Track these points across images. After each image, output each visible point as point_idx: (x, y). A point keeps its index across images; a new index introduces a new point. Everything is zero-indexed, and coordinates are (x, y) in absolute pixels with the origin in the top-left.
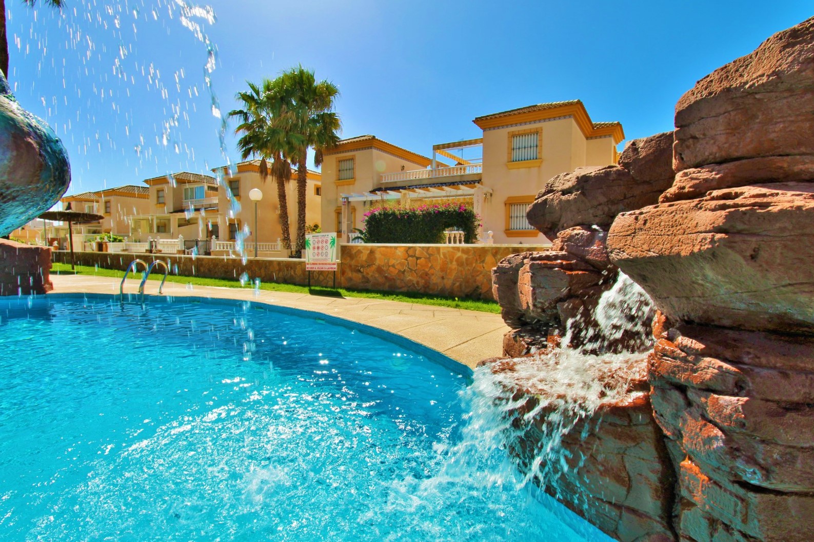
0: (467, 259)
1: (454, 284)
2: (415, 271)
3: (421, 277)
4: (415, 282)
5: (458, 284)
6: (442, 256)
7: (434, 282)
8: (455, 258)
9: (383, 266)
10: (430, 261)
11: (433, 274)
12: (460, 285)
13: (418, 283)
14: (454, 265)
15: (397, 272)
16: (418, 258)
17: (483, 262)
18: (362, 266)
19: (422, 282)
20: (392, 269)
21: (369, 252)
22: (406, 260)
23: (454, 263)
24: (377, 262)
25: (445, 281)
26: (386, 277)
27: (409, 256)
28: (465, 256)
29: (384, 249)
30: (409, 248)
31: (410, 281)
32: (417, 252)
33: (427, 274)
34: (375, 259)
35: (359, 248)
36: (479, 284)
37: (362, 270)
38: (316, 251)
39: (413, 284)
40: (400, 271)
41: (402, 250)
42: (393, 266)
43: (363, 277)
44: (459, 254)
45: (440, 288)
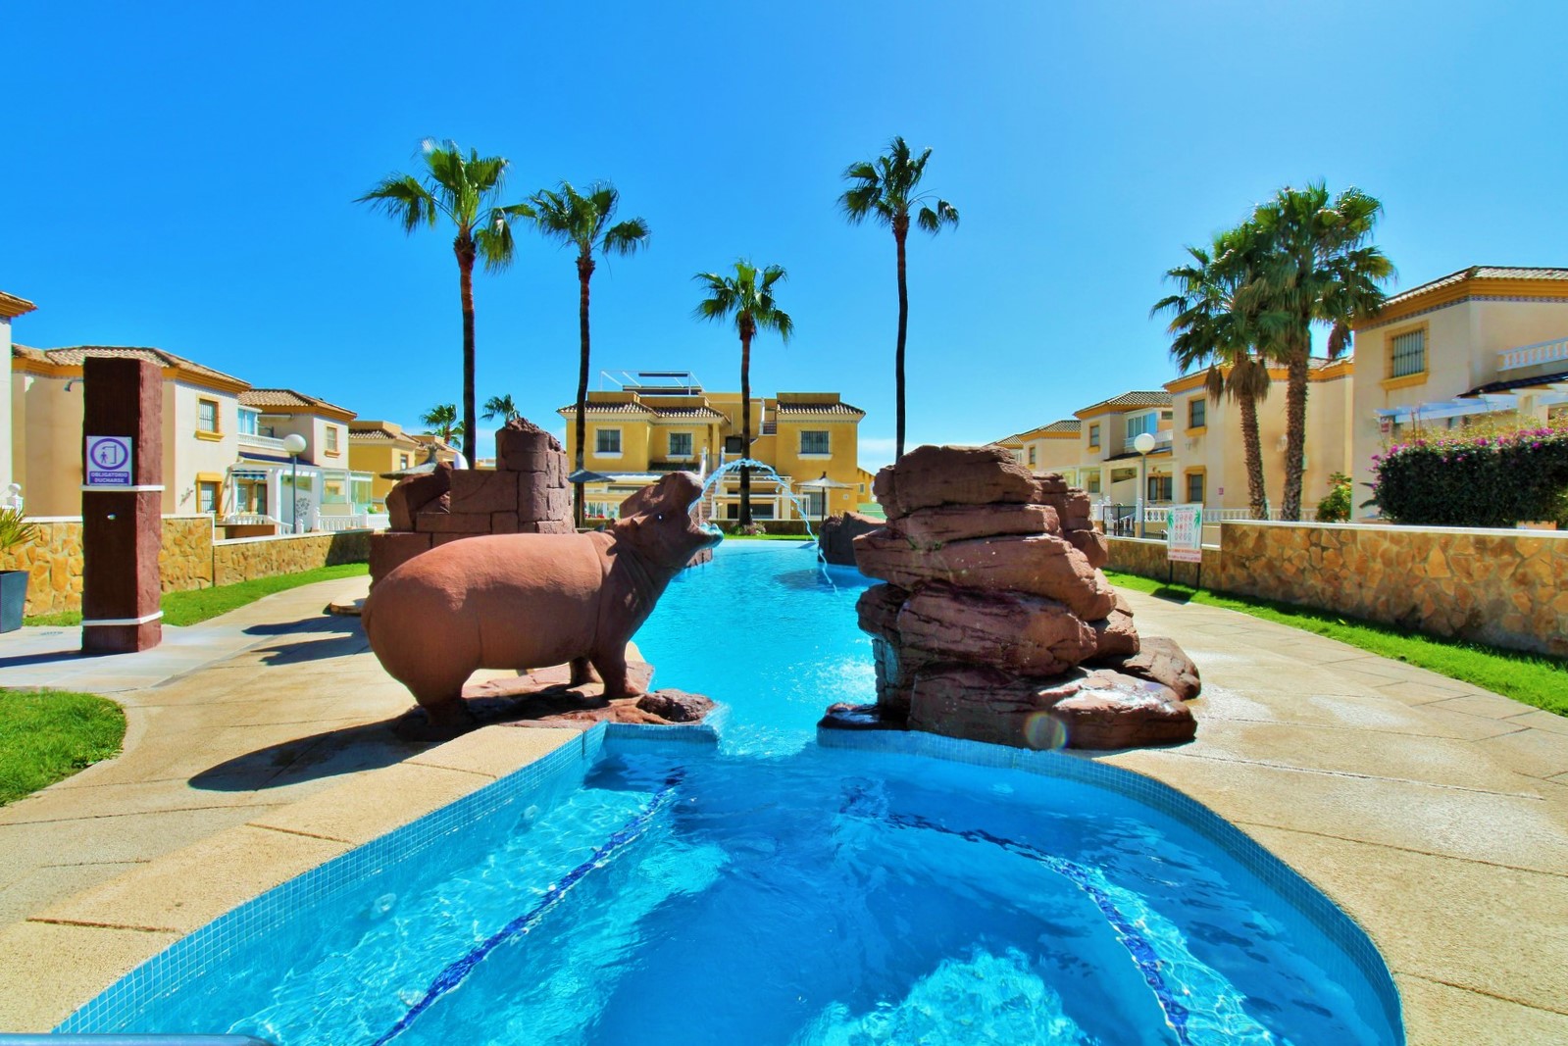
0: (1398, 554)
1: (1377, 598)
2: (1319, 570)
3: (1327, 581)
4: (1319, 591)
5: (1383, 598)
6: (1359, 546)
7: (1348, 592)
8: (1380, 550)
9: (1276, 559)
10: (1341, 555)
11: (1345, 578)
12: (1388, 601)
13: (1323, 590)
14: (1378, 565)
15: (1294, 570)
16: (1324, 549)
17: (1425, 559)
18: (1248, 559)
19: (1330, 590)
20: (1287, 565)
21: (1257, 534)
22: (1307, 550)
23: (1379, 560)
24: (1269, 553)
25: (1364, 591)
26: (1279, 579)
27: (1312, 544)
28: (1395, 549)
29: (1277, 530)
30: (1313, 530)
31: (1313, 587)
32: (1323, 539)
33: (1337, 577)
34: (1266, 546)
35: (1245, 528)
36: (1418, 602)
37: (1247, 563)
38: (1179, 531)
39: (1317, 593)
40: (1298, 569)
41: (1301, 533)
42: (1289, 560)
43: (1250, 576)
44: (1386, 544)
45: (1355, 603)
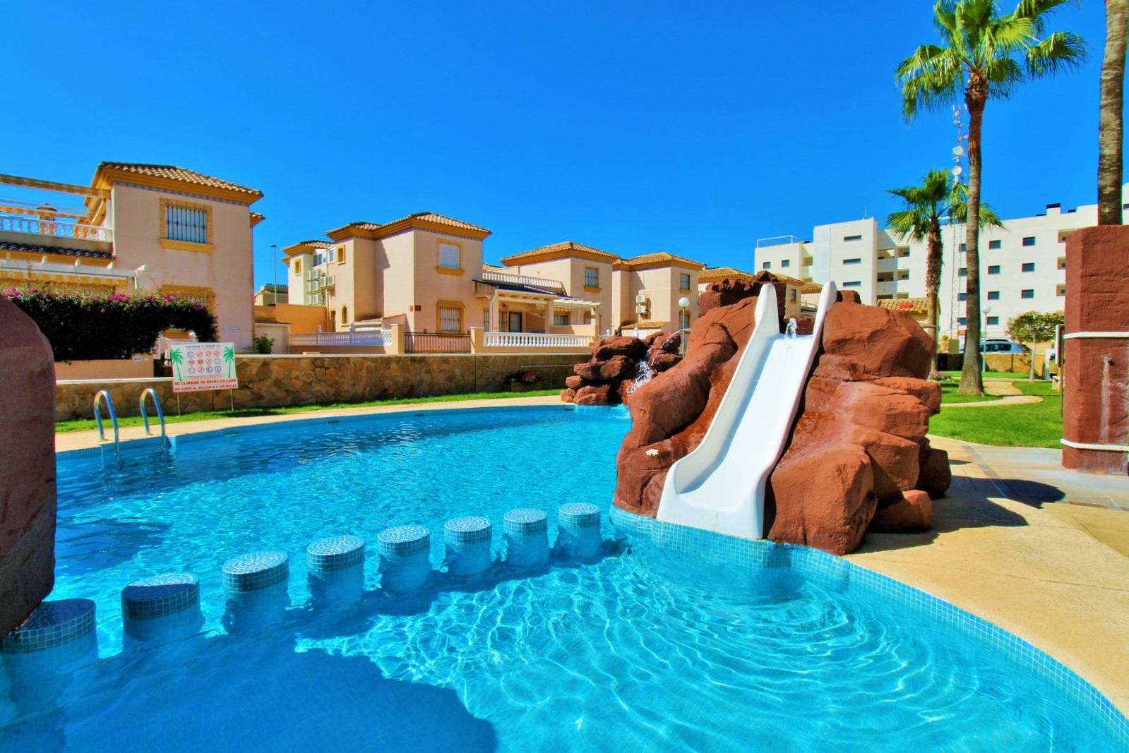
0: (376, 367)
1: (365, 389)
2: (324, 381)
3: (331, 386)
4: (324, 392)
5: (368, 389)
6: (352, 365)
7: (346, 389)
8: (365, 366)
9: (283, 379)
10: (340, 371)
11: (343, 383)
12: (371, 390)
13: (327, 393)
14: (364, 373)
15: (302, 383)
16: (326, 369)
17: (389, 368)
18: (251, 381)
19: (332, 391)
20: (294, 381)
21: (261, 364)
22: (314, 370)
23: (364, 371)
24: (274, 376)
25: (357, 387)
26: (287, 391)
28: (373, 365)
29: (290, 361)
30: (316, 359)
31: (319, 391)
32: (326, 363)
33: (337, 383)
34: (271, 372)
35: (244, 360)
37: (251, 385)
39: (323, 394)
40: (305, 383)
41: (308, 361)
42: (297, 378)
43: (253, 393)
44: (368, 363)
45: (351, 394)
